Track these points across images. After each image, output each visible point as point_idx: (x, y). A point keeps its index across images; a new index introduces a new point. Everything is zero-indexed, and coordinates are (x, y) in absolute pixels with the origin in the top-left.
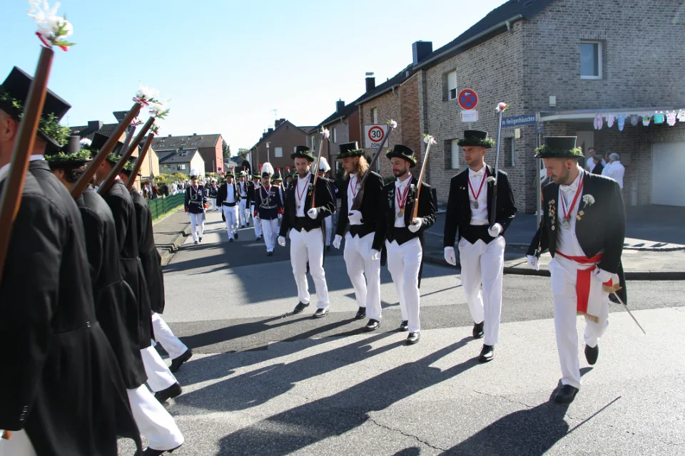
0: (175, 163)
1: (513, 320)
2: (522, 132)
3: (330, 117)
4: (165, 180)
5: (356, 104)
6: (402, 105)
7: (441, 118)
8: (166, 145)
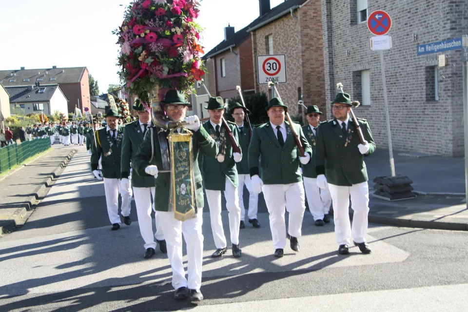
0: (31, 102)
1: (435, 284)
2: (447, 59)
3: (218, 46)
4: (18, 123)
5: (247, 31)
6: (301, 30)
7: (348, 45)
8: (18, 80)
